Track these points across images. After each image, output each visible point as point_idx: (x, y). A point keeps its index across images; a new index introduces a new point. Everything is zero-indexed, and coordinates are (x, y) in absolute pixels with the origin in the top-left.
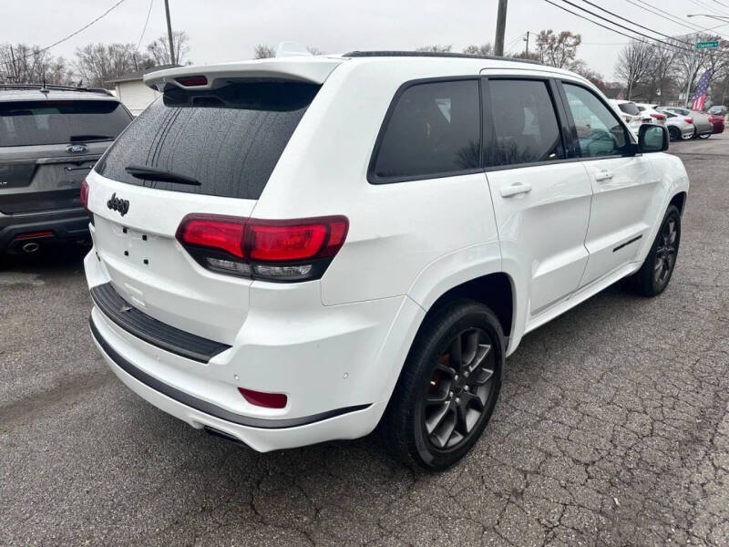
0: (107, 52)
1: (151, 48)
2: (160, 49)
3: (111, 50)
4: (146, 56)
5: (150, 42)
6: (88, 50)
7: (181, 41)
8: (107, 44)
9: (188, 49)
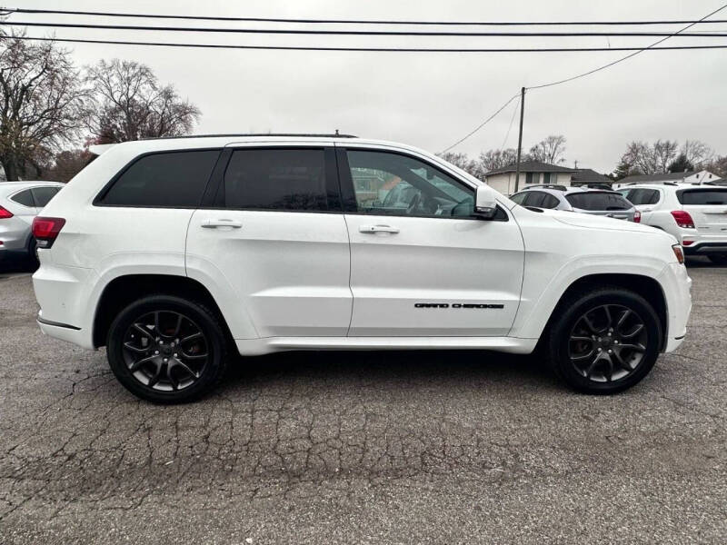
0: (501, 155)
1: (533, 150)
2: (540, 151)
3: (505, 153)
4: (528, 156)
5: (533, 146)
6: (489, 155)
7: (558, 143)
8: (502, 149)
9: (564, 149)
